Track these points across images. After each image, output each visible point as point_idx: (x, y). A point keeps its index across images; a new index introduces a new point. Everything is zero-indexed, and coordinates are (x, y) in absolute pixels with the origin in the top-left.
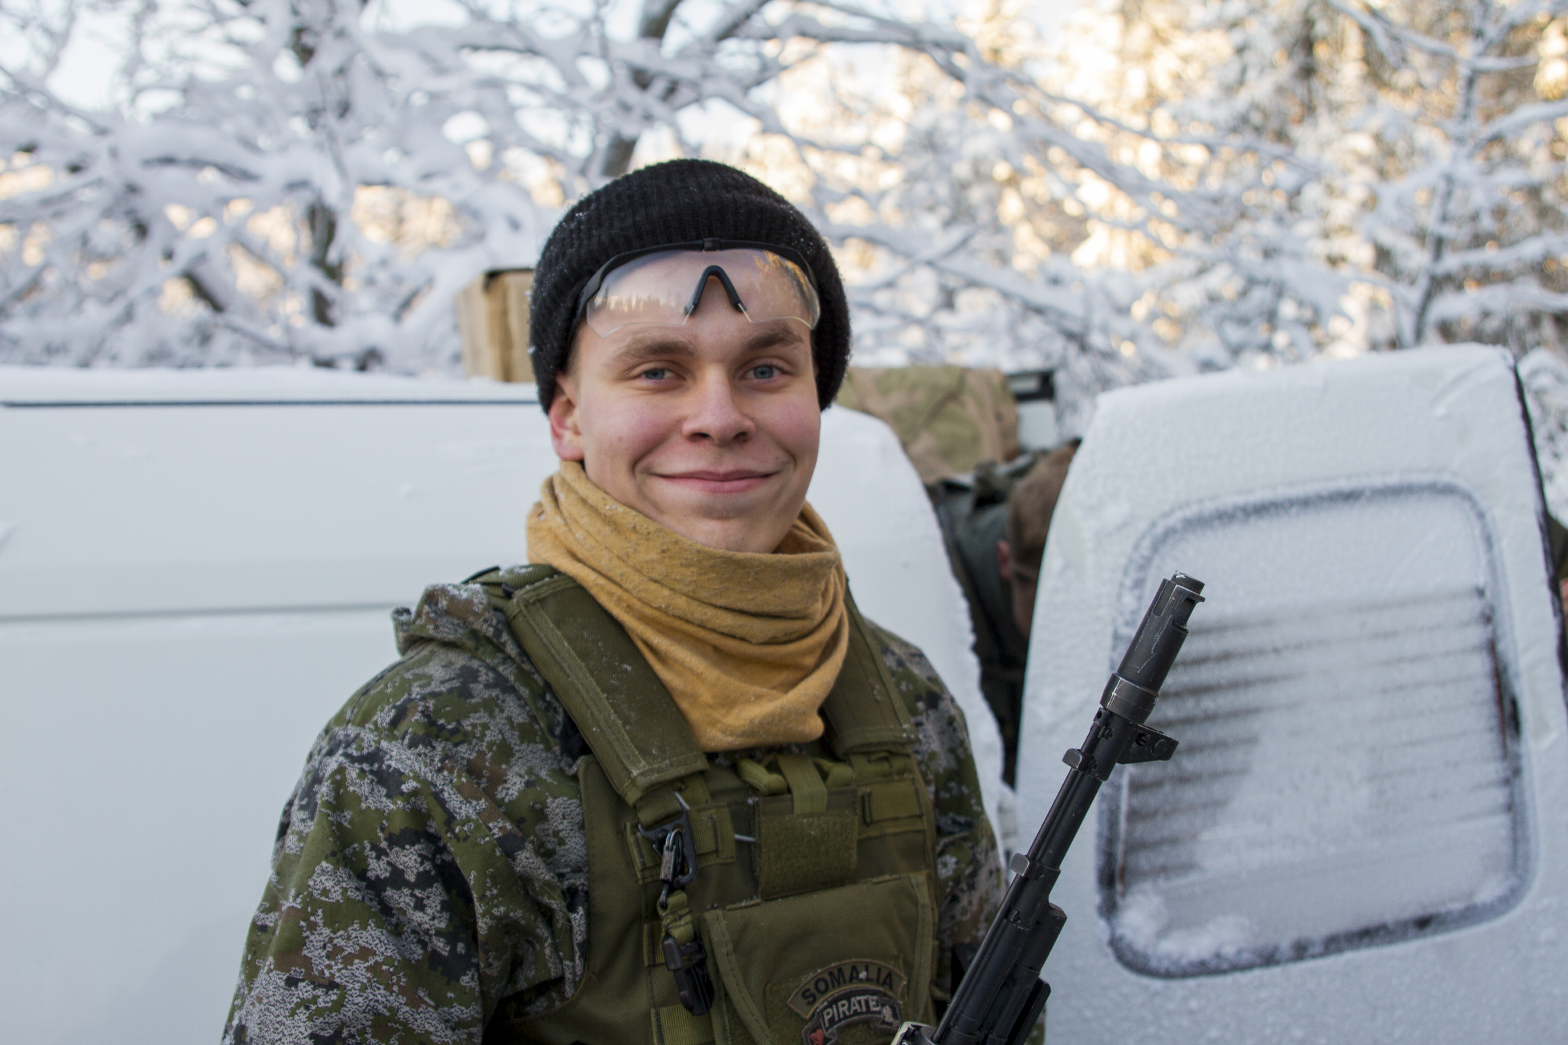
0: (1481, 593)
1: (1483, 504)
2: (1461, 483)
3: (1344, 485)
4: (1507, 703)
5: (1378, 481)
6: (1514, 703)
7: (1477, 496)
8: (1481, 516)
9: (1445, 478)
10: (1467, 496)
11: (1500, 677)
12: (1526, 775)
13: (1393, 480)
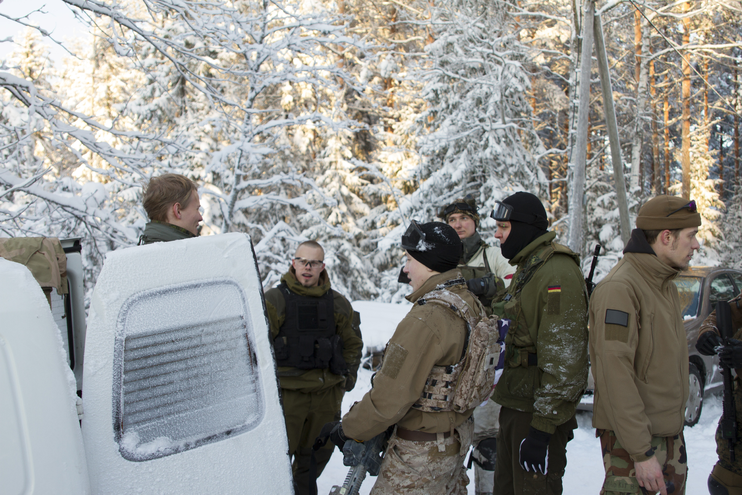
0: (242, 317)
1: (241, 287)
2: (233, 280)
3: (194, 282)
4: (252, 355)
5: (205, 281)
6: (255, 354)
7: (239, 284)
8: (241, 291)
9: (228, 279)
10: (236, 285)
11: (249, 346)
12: (260, 379)
13: (211, 280)
